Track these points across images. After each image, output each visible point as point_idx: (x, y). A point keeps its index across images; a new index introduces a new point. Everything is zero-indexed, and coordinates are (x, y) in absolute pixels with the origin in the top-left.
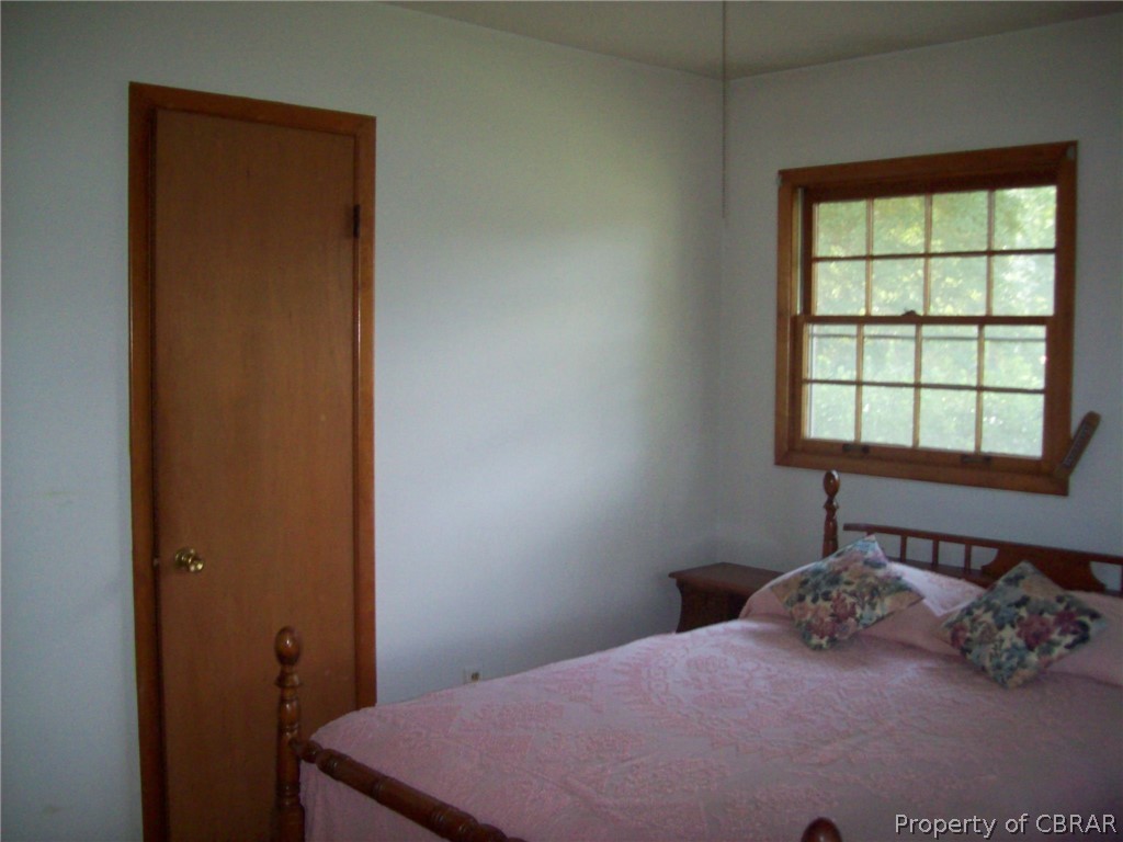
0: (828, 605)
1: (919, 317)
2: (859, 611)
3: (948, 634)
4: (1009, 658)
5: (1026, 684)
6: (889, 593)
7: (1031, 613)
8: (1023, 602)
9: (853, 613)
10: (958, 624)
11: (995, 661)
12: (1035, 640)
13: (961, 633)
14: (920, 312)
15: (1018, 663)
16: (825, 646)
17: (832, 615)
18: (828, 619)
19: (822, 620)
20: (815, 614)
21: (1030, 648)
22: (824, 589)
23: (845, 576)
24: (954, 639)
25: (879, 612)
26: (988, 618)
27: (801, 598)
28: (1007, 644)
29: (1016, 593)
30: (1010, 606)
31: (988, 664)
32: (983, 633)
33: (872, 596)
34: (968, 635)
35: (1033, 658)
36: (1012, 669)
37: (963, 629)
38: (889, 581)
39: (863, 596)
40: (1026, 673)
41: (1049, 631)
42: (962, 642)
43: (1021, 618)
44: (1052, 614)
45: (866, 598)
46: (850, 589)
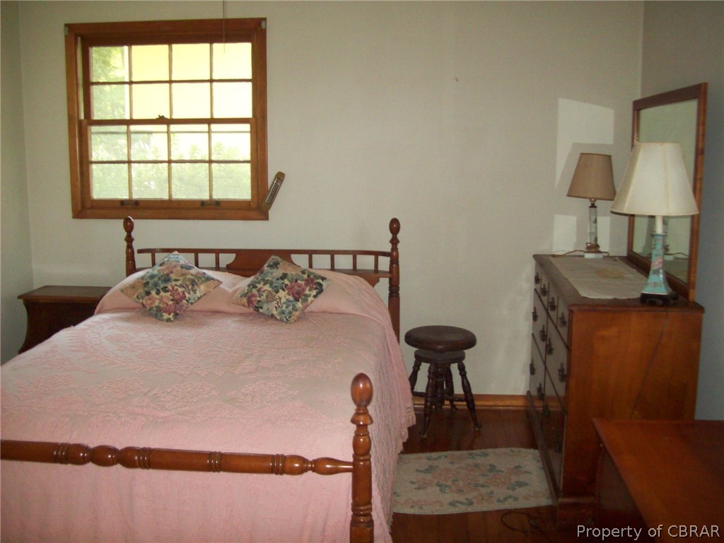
0: (168, 294)
1: (167, 119)
2: (187, 295)
3: (245, 300)
4: (287, 307)
5: (299, 319)
6: (203, 282)
7: (291, 282)
8: (284, 276)
9: (184, 297)
10: (249, 294)
11: (279, 310)
12: (298, 295)
13: (253, 299)
14: (167, 116)
15: (293, 309)
16: (172, 319)
17: (172, 300)
18: (171, 303)
19: (167, 304)
20: (161, 300)
21: (297, 300)
22: (162, 286)
23: (173, 276)
24: (250, 302)
25: (198, 294)
26: (267, 287)
27: (148, 293)
28: (283, 300)
29: (278, 273)
30: (278, 279)
31: (275, 313)
32: (267, 296)
33: (193, 285)
34: (258, 299)
35: (299, 305)
36: (290, 313)
37: (254, 296)
38: (200, 276)
39: (187, 286)
40: (297, 313)
41: (304, 290)
42: (255, 304)
43: (286, 285)
44: (303, 280)
45: (190, 287)
46: (178, 283)
